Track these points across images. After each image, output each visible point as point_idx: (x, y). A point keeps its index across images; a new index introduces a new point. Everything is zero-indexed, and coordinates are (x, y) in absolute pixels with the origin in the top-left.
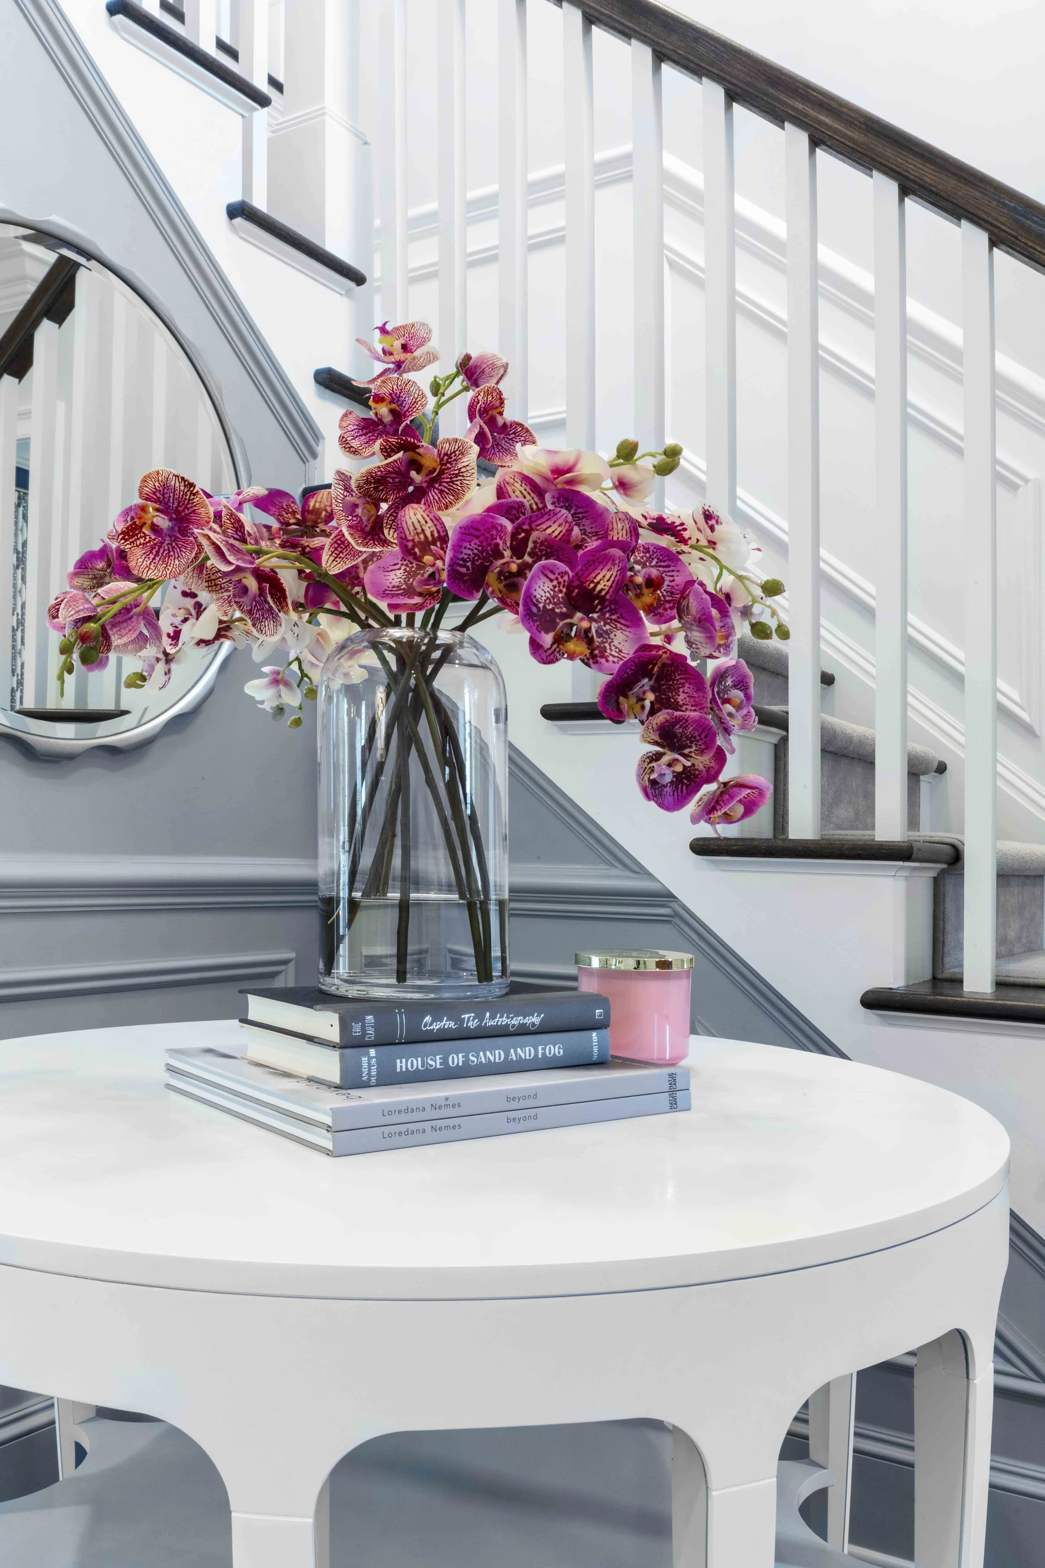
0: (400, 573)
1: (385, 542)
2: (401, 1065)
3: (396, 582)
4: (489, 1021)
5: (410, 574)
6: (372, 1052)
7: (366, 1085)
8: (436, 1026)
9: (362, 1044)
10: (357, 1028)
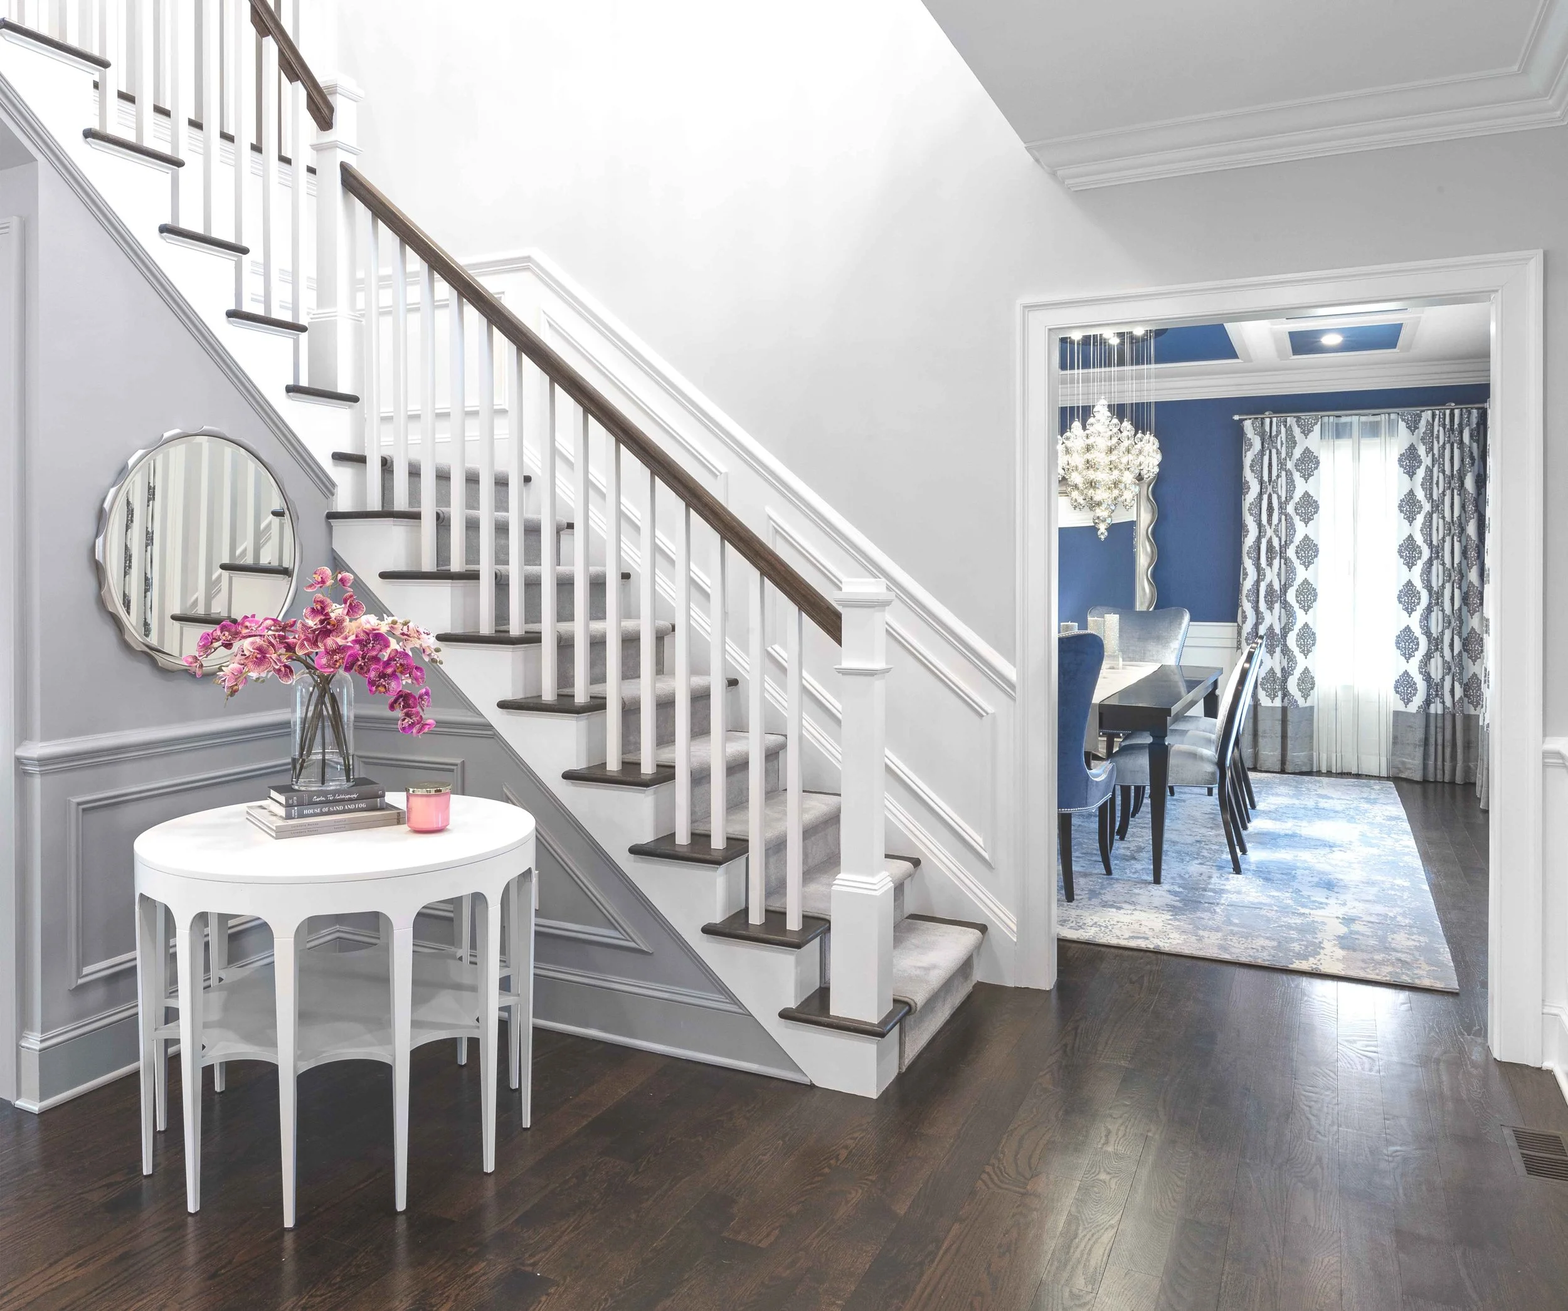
0: (325, 659)
1: (318, 647)
2: (305, 812)
3: (324, 663)
4: (337, 797)
5: (328, 660)
6: (296, 808)
7: (294, 818)
8: (318, 800)
9: (292, 806)
10: (291, 802)
